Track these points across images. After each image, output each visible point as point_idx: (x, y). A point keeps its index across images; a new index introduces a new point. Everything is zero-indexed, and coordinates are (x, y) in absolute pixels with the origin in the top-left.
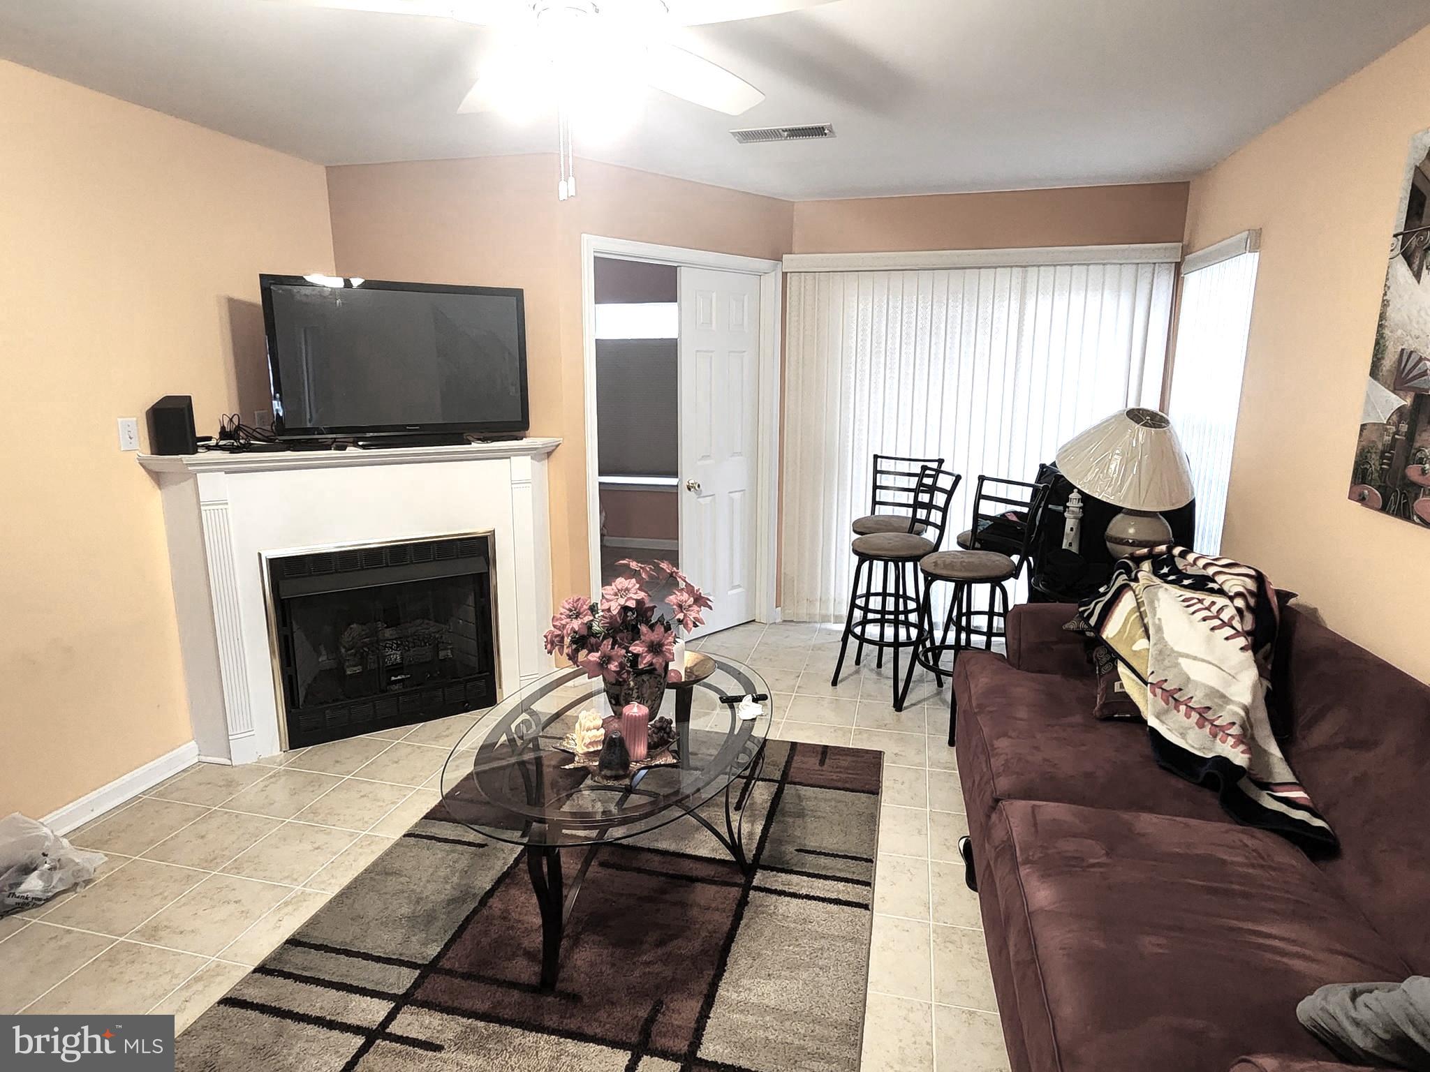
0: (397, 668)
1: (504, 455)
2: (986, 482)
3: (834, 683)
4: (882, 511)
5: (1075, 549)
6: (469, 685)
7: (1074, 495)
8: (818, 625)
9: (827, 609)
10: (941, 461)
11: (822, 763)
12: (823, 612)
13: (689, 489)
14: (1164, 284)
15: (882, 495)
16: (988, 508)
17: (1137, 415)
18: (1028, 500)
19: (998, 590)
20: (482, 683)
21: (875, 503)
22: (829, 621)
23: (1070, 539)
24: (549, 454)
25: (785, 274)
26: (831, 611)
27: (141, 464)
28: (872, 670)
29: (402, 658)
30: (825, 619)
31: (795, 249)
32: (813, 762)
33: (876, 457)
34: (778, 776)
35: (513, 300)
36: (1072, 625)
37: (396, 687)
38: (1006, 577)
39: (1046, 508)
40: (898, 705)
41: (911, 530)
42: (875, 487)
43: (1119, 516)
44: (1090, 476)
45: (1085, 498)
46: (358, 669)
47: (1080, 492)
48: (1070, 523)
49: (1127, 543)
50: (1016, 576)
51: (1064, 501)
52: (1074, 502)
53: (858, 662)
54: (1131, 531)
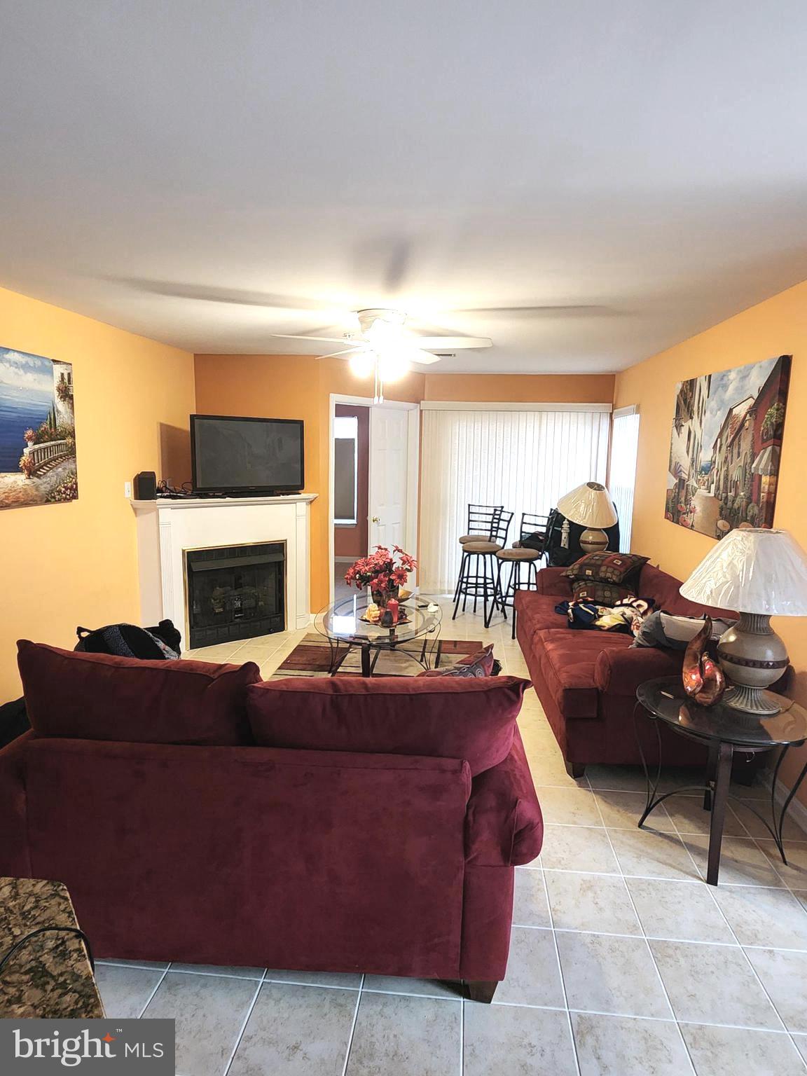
0: (239, 610)
1: (294, 502)
2: (525, 516)
3: (454, 618)
4: (473, 533)
5: (566, 547)
6: (272, 619)
7: (566, 522)
8: (439, 596)
9: (444, 586)
10: (502, 507)
11: (455, 646)
12: (442, 588)
13: (374, 521)
14: (606, 422)
15: (473, 525)
16: (527, 529)
17: (591, 485)
18: (546, 524)
19: (532, 565)
20: (278, 619)
21: (469, 529)
22: (445, 593)
23: (564, 542)
24: (311, 502)
25: (421, 411)
26: (446, 588)
27: (132, 505)
28: (470, 613)
29: (241, 604)
30: (443, 592)
31: (426, 397)
32: (452, 646)
33: (469, 505)
34: (436, 651)
35: (299, 426)
36: (564, 574)
37: (238, 620)
38: (536, 559)
39: (553, 528)
40: (487, 625)
41: (490, 541)
42: (469, 521)
43: (586, 531)
44: (572, 512)
45: (571, 523)
46: (221, 610)
47: (568, 520)
48: (564, 535)
49: (589, 543)
50: (541, 559)
51: (561, 526)
52: (566, 525)
53: (464, 610)
54: (591, 538)
